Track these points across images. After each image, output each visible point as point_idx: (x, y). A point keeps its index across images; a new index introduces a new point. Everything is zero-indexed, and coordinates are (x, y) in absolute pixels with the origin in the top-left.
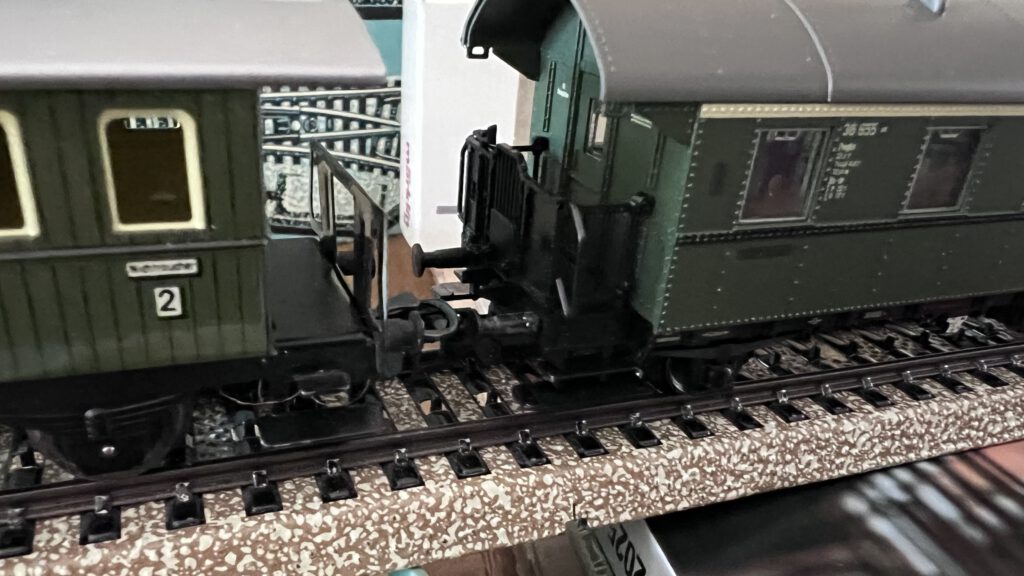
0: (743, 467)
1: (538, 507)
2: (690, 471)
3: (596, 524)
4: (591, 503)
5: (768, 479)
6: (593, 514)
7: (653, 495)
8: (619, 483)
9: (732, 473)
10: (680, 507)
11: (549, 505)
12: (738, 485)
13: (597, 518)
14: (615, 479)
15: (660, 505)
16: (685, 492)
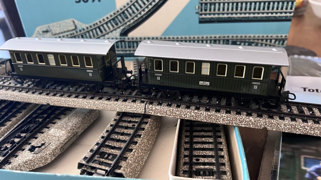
0: (301, 128)
1: (258, 123)
2: (289, 126)
3: (268, 129)
4: (268, 126)
5: (307, 132)
6: (268, 127)
7: (280, 128)
8: (274, 124)
9: (298, 129)
10: (286, 132)
11: (260, 124)
12: (299, 131)
13: (269, 128)
14: (273, 123)
15: (282, 130)
16: (287, 129)
